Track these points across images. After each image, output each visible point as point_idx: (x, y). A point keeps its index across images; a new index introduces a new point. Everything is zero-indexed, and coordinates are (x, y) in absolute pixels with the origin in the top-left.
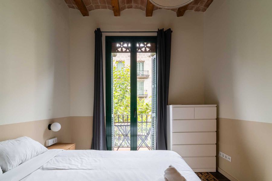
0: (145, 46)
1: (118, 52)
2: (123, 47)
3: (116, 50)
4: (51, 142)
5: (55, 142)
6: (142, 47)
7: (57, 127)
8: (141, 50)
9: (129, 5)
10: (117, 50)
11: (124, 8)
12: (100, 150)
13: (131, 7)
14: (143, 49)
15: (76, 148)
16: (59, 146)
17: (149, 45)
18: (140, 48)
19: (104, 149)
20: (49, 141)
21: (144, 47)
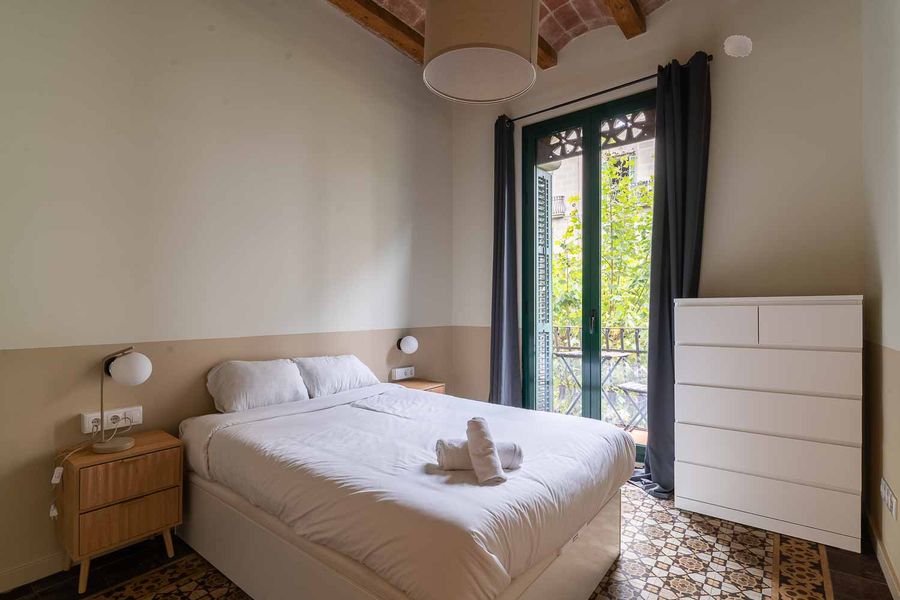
0: (629, 124)
1: (556, 158)
2: (568, 142)
3: (549, 157)
4: (400, 373)
5: (409, 376)
6: (621, 130)
7: (411, 345)
8: (616, 139)
9: (574, 28)
10: (552, 154)
11: (565, 41)
12: (500, 404)
13: (584, 30)
14: (622, 136)
15: (447, 392)
16: (419, 384)
17: (641, 118)
18: (613, 133)
19: (514, 404)
20: (397, 370)
21: (626, 127)
